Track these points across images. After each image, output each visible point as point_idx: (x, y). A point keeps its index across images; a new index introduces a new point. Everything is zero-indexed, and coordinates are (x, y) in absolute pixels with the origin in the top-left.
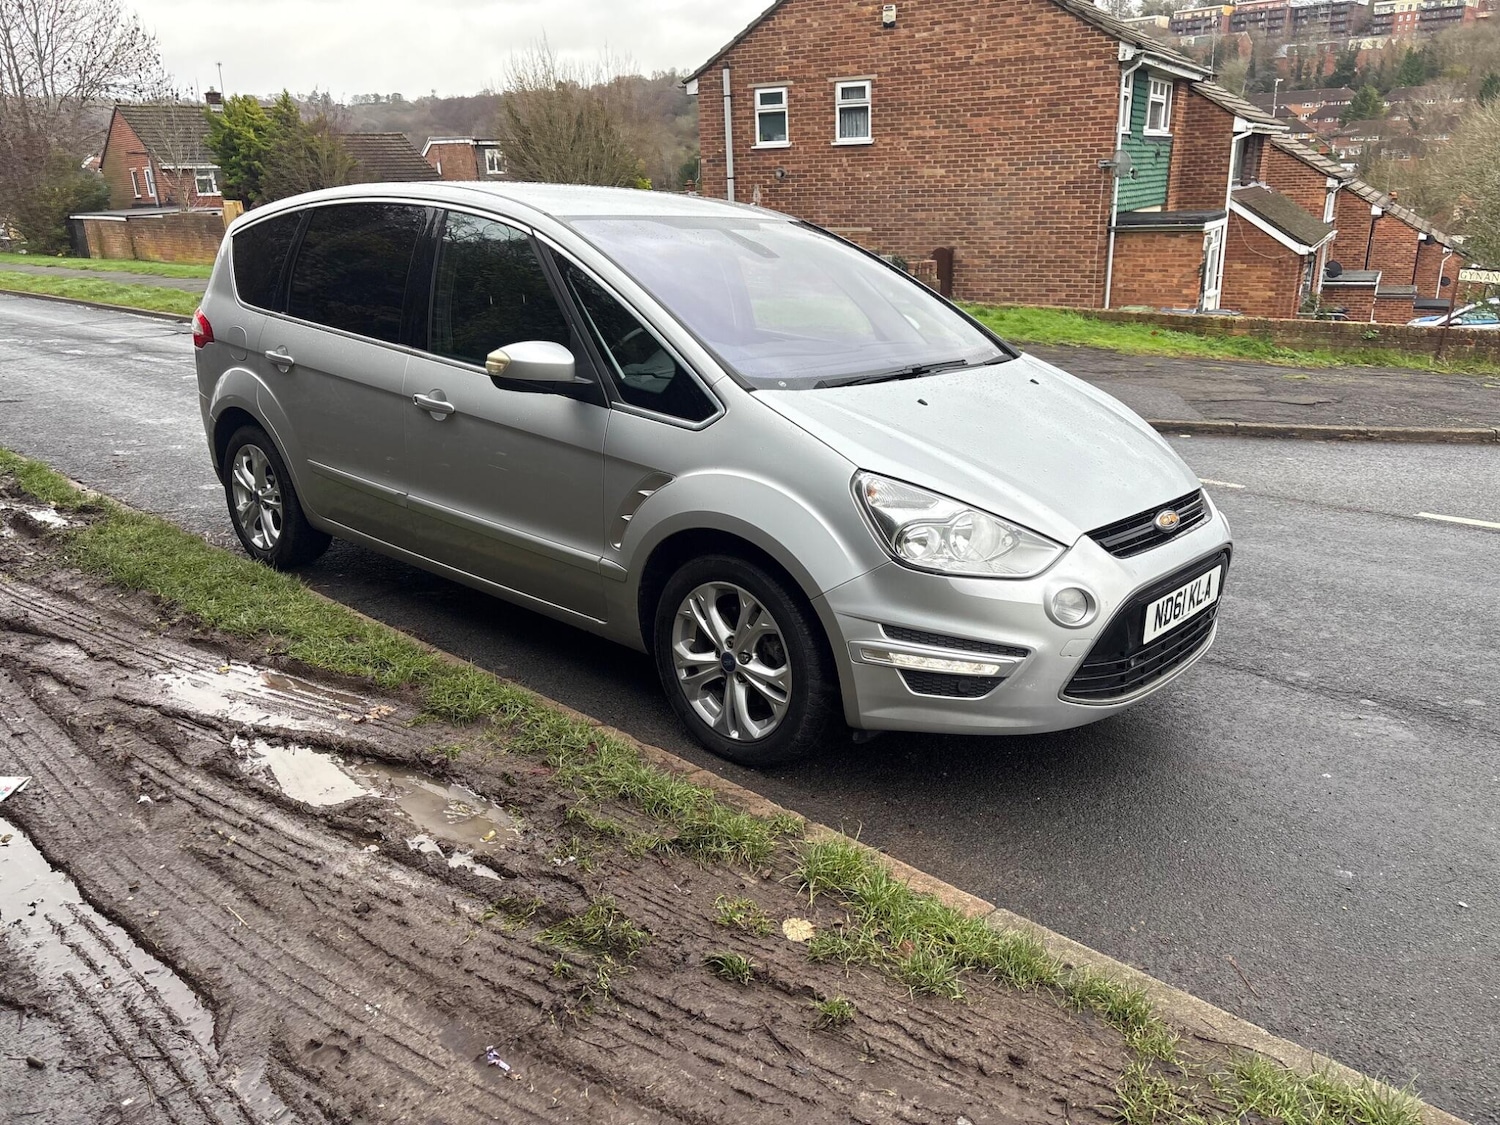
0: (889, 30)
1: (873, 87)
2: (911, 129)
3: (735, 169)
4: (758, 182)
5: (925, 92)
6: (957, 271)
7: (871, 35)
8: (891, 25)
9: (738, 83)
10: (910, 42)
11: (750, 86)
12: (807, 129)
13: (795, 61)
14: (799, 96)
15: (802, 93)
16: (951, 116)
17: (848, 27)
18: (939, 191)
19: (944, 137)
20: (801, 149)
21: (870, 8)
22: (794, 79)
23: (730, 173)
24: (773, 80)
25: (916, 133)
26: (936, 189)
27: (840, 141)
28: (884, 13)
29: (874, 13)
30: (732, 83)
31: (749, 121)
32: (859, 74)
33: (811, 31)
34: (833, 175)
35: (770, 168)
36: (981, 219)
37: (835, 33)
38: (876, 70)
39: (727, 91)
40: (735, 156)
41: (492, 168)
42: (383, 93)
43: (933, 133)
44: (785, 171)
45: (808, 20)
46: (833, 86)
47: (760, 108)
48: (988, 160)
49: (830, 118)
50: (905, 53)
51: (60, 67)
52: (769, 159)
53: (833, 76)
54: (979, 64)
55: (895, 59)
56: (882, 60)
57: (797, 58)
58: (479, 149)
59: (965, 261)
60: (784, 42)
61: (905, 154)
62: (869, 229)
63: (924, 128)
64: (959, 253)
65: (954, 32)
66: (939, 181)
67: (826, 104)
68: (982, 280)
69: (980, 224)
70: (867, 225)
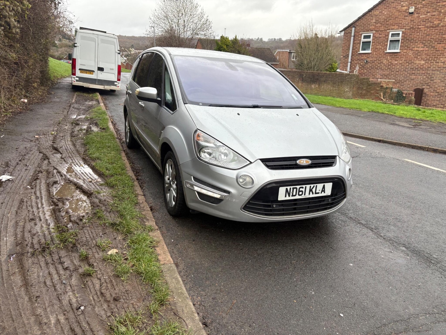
0: (411, 15)
1: (403, 33)
2: (414, 48)
3: (351, 59)
4: (359, 64)
5: (421, 35)
6: (424, 96)
7: (404, 16)
8: (412, 13)
9: (357, 32)
10: (418, 19)
11: (360, 33)
12: (378, 47)
13: (377, 25)
14: (377, 36)
15: (377, 35)
16: (430, 44)
17: (397, 14)
18: (422, 69)
19: (426, 51)
20: (375, 53)
21: (405, 8)
22: (376, 31)
23: (350, 60)
24: (368, 31)
25: (416, 49)
26: (421, 68)
27: (388, 51)
28: (410, 9)
29: (407, 9)
30: (355, 32)
31: (358, 44)
32: (398, 29)
33: (384, 15)
34: (384, 62)
35: (363, 59)
36: (436, 79)
37: (392, 16)
38: (404, 28)
39: (353, 34)
40: (352, 55)
41: (293, 58)
42: (276, 38)
43: (422, 49)
44: (368, 60)
45: (383, 12)
46: (389, 33)
47: (363, 40)
48: (441, 59)
49: (386, 43)
50: (415, 22)
51: (189, 29)
52: (363, 56)
53: (389, 29)
54: (443, 26)
55: (412, 24)
56: (407, 25)
57: (378, 24)
58: (290, 53)
59: (427, 93)
60: (374, 19)
61: (411, 56)
62: (394, 81)
63: (419, 47)
64: (426, 91)
65: (434, 15)
66: (422, 66)
67: (385, 39)
68: (433, 100)
69: (435, 81)
70: (393, 79)
